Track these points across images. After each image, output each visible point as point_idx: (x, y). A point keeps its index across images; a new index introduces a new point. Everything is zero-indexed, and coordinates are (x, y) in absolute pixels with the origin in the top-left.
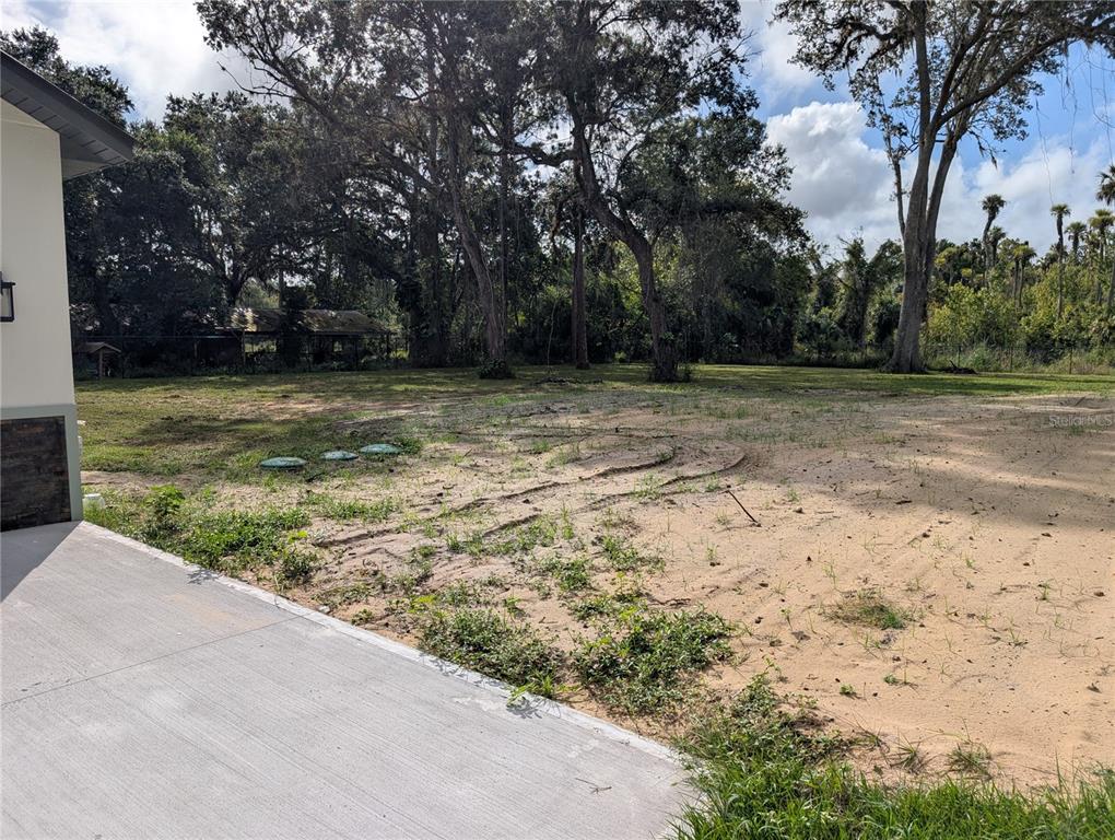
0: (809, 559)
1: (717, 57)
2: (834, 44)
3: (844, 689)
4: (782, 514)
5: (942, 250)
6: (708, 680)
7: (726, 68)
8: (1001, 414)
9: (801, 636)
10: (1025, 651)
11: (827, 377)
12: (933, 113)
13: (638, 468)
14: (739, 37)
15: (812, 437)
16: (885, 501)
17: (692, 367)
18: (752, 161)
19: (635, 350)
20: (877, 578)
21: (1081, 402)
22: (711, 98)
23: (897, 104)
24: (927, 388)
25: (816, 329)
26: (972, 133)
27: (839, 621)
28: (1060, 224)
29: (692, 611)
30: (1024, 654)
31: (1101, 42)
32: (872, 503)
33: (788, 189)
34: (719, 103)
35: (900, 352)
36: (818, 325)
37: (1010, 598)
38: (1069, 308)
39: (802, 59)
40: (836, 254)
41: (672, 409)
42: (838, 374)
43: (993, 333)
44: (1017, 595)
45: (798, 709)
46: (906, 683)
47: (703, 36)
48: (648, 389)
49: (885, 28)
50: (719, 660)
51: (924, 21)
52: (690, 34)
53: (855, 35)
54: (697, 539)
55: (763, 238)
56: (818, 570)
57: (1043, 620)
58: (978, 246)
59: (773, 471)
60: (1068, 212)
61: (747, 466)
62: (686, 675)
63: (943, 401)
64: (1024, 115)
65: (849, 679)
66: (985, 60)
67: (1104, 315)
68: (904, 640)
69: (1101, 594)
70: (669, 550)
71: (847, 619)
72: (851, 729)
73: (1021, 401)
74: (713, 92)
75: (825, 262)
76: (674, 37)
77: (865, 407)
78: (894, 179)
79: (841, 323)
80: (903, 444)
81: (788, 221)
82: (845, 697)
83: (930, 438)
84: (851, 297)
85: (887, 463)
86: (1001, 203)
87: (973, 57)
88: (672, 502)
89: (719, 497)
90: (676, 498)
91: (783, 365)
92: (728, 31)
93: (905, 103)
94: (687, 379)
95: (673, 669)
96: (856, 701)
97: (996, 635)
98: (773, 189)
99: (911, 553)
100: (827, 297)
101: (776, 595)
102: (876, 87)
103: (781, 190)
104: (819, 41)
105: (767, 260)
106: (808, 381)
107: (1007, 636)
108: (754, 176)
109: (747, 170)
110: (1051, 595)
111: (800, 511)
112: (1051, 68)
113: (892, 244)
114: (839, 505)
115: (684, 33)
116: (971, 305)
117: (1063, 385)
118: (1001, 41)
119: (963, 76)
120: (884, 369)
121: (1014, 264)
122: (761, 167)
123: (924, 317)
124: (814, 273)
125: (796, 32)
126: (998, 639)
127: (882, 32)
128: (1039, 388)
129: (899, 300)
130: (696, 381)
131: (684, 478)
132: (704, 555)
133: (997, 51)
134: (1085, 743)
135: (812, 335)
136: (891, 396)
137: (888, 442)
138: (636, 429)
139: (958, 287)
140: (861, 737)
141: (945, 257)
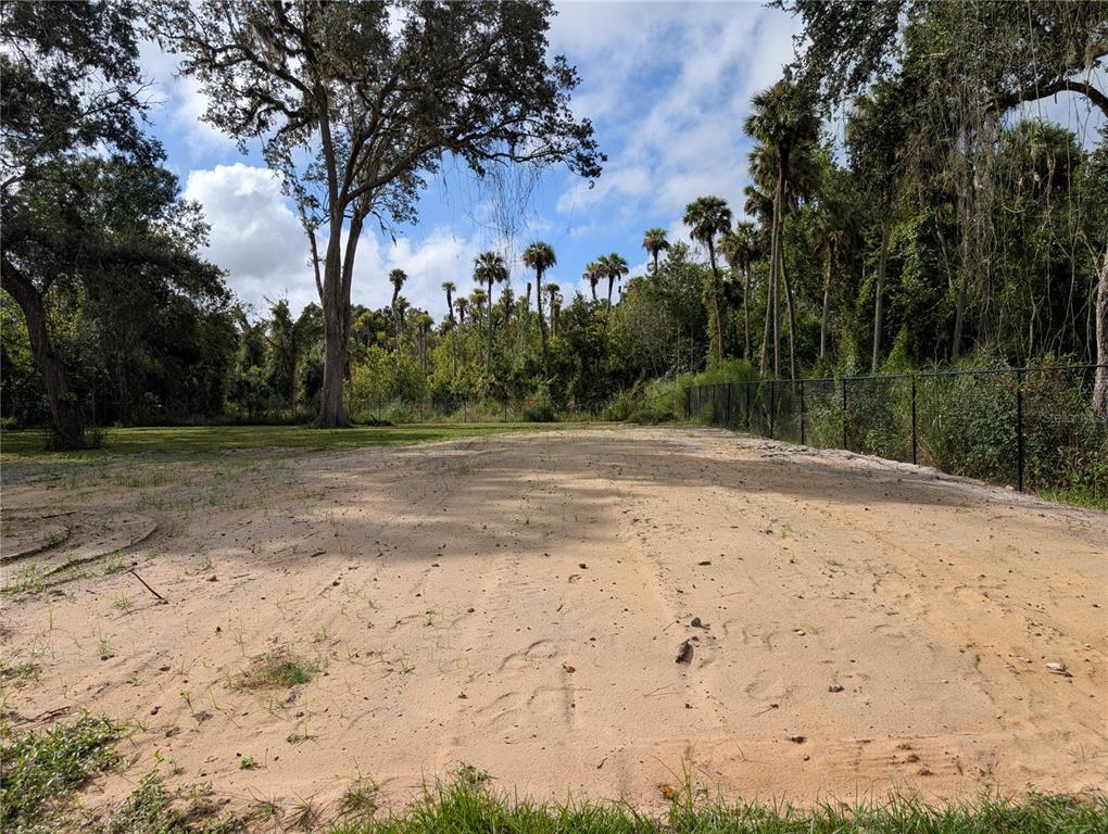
0: (219, 629)
1: (114, 98)
2: (244, 110)
3: (244, 762)
4: (193, 586)
5: (360, 314)
6: (87, 799)
7: (125, 112)
8: (409, 460)
9: (203, 717)
10: (414, 676)
11: (257, 435)
12: (340, 190)
13: (16, 558)
14: (139, 82)
15: (233, 499)
16: (301, 556)
17: (103, 431)
18: (166, 214)
19: (30, 414)
20: (287, 634)
21: (470, 446)
22: (109, 141)
23: (308, 178)
24: (351, 441)
25: (246, 388)
26: (374, 213)
27: (244, 689)
28: (449, 298)
29: (69, 722)
30: (412, 678)
31: (464, 154)
32: (287, 560)
33: (207, 245)
34: (120, 147)
35: (326, 408)
36: (248, 384)
37: (403, 629)
38: (461, 368)
39: (213, 119)
40: (262, 314)
41: (73, 482)
42: (268, 431)
43: (405, 389)
44: (410, 625)
45: (191, 801)
46: (307, 738)
47: (96, 73)
48: (43, 460)
49: (293, 106)
50: (103, 770)
51: (326, 108)
52: (81, 67)
53: (265, 106)
54: (87, 632)
55: (180, 292)
56: (227, 639)
57: (428, 643)
58: (390, 313)
59: (188, 540)
60: (454, 289)
61: (158, 538)
62: (56, 802)
63: (363, 453)
64: (413, 204)
65: (249, 751)
66: (380, 152)
67: (486, 374)
68: (309, 694)
69: (472, 610)
70: (48, 652)
71: (254, 686)
72: (248, 804)
73: (427, 448)
74: (112, 135)
75: (252, 320)
76: (60, 66)
77: (290, 463)
78: (311, 247)
79: (271, 381)
80: (322, 496)
81: (206, 279)
82: (244, 770)
83: (347, 488)
84: (279, 356)
85: (306, 517)
86: (404, 277)
87: (370, 148)
88: (59, 593)
89: (122, 578)
90: (65, 588)
91: (211, 425)
92: (125, 73)
93: (315, 177)
94: (97, 445)
95: (38, 799)
96: (257, 772)
97: (390, 667)
98: (191, 244)
99: (323, 602)
100: (256, 355)
101: (179, 677)
102: (288, 160)
103: (199, 246)
104: (229, 105)
105: (188, 316)
106: (237, 440)
107: (398, 667)
108: (169, 228)
109: (160, 222)
110: (436, 619)
111: (214, 579)
112: (432, 168)
113: (315, 306)
114: (256, 566)
115: (71, 64)
116: (386, 364)
117: (459, 432)
118: (391, 138)
119: (362, 163)
120: (312, 425)
121: (418, 329)
122: (176, 220)
123: (348, 375)
124: (241, 331)
125: (206, 92)
126: (391, 670)
127: (290, 110)
128: (442, 436)
129: (324, 359)
130: (108, 447)
131: (77, 563)
132: (95, 649)
133: (389, 146)
134: (454, 748)
135: (242, 393)
136: (316, 451)
137: (308, 496)
138: (19, 510)
139: (374, 348)
140: (257, 809)
141: (362, 321)
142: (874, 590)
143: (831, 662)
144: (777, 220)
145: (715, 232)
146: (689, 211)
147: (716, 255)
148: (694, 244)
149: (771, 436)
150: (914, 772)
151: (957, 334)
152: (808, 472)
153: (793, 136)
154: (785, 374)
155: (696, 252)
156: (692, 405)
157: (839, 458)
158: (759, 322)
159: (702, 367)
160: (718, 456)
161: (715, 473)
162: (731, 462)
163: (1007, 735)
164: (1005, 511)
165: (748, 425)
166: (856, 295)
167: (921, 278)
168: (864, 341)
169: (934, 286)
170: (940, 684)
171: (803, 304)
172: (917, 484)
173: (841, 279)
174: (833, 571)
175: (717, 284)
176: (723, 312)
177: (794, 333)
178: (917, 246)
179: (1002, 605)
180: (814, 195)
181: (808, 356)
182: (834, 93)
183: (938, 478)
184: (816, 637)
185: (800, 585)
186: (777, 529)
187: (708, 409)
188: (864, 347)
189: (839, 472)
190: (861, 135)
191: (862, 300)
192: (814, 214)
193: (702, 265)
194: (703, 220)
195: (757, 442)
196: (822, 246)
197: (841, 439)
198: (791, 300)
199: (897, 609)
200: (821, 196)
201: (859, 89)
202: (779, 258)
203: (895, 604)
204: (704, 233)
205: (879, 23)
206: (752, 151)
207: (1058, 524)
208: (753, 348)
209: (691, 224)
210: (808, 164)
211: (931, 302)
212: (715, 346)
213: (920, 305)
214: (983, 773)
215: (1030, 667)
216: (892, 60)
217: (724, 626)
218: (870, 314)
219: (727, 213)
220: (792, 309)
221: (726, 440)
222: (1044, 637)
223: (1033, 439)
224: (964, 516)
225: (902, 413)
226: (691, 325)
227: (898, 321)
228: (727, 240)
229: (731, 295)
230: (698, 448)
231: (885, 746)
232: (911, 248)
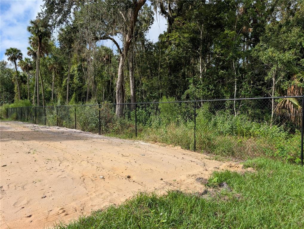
142: (59, 166)
143: (43, 189)
144: (38, 59)
145: (17, 59)
146: (7, 51)
147: (17, 67)
148: (9, 62)
149: (36, 123)
150: (63, 215)
151: (87, 95)
152: (45, 133)
153: (43, 35)
154: (41, 104)
155: (10, 65)
156: (9, 114)
157: (55, 129)
158: (33, 89)
159: (13, 102)
160: (16, 130)
161: (13, 136)
162: (20, 132)
163: (89, 198)
164: (95, 140)
165: (28, 120)
166: (62, 83)
167: (78, 80)
168: (64, 96)
169: (82, 83)
170: (74, 188)
171: (46, 85)
172: (76, 135)
173: (58, 78)
174: (48, 162)
175: (18, 76)
176: (20, 85)
177: (43, 93)
178: (77, 72)
179: (91, 164)
180: (49, 54)
181: (48, 100)
182: (54, 25)
183: (81, 133)
184: (39, 183)
185: (37, 167)
186: (32, 152)
187: (14, 115)
188: (64, 97)
189: (55, 133)
190: (62, 39)
191: (63, 85)
192: (49, 59)
193: (12, 69)
194: (12, 55)
195: (31, 125)
196: (52, 68)
197: (56, 123)
198: (42, 83)
199: (65, 170)
200: (52, 54)
201: (61, 26)
202: (38, 70)
203: (65, 169)
204: (13, 59)
205: (66, 9)
206: (30, 37)
207: (107, 142)
208: (31, 97)
209: (8, 55)
210: (48, 44)
211: (81, 87)
212: (18, 95)
213: (78, 87)
214: (81, 210)
215: (96, 178)
216: (69, 20)
217: (8, 186)
218: (66, 89)
219: (21, 54)
220: (43, 85)
221: (19, 125)
222: (100, 170)
223: (103, 121)
224: (86, 142)
225: (72, 116)
226: (8, 88)
227: (73, 91)
228: (21, 62)
229: (23, 80)
230: (9, 128)
231: (57, 210)
232: (76, 72)
